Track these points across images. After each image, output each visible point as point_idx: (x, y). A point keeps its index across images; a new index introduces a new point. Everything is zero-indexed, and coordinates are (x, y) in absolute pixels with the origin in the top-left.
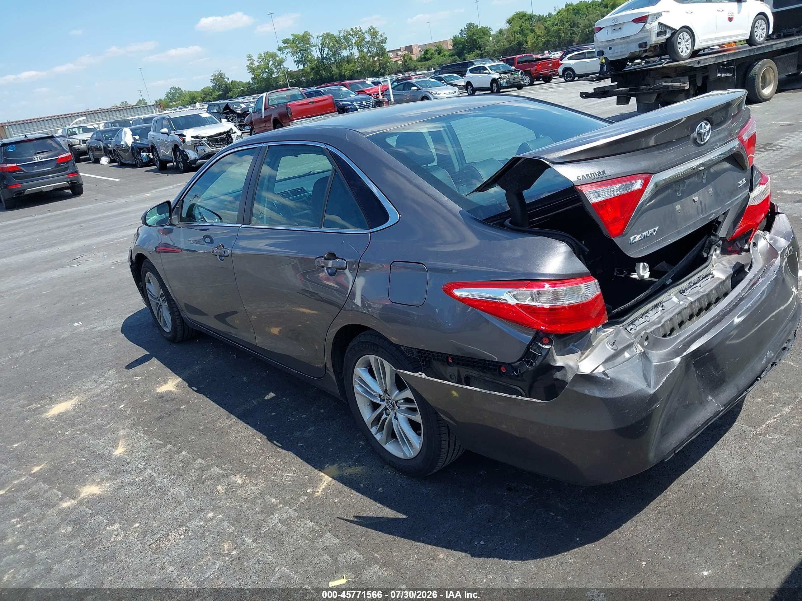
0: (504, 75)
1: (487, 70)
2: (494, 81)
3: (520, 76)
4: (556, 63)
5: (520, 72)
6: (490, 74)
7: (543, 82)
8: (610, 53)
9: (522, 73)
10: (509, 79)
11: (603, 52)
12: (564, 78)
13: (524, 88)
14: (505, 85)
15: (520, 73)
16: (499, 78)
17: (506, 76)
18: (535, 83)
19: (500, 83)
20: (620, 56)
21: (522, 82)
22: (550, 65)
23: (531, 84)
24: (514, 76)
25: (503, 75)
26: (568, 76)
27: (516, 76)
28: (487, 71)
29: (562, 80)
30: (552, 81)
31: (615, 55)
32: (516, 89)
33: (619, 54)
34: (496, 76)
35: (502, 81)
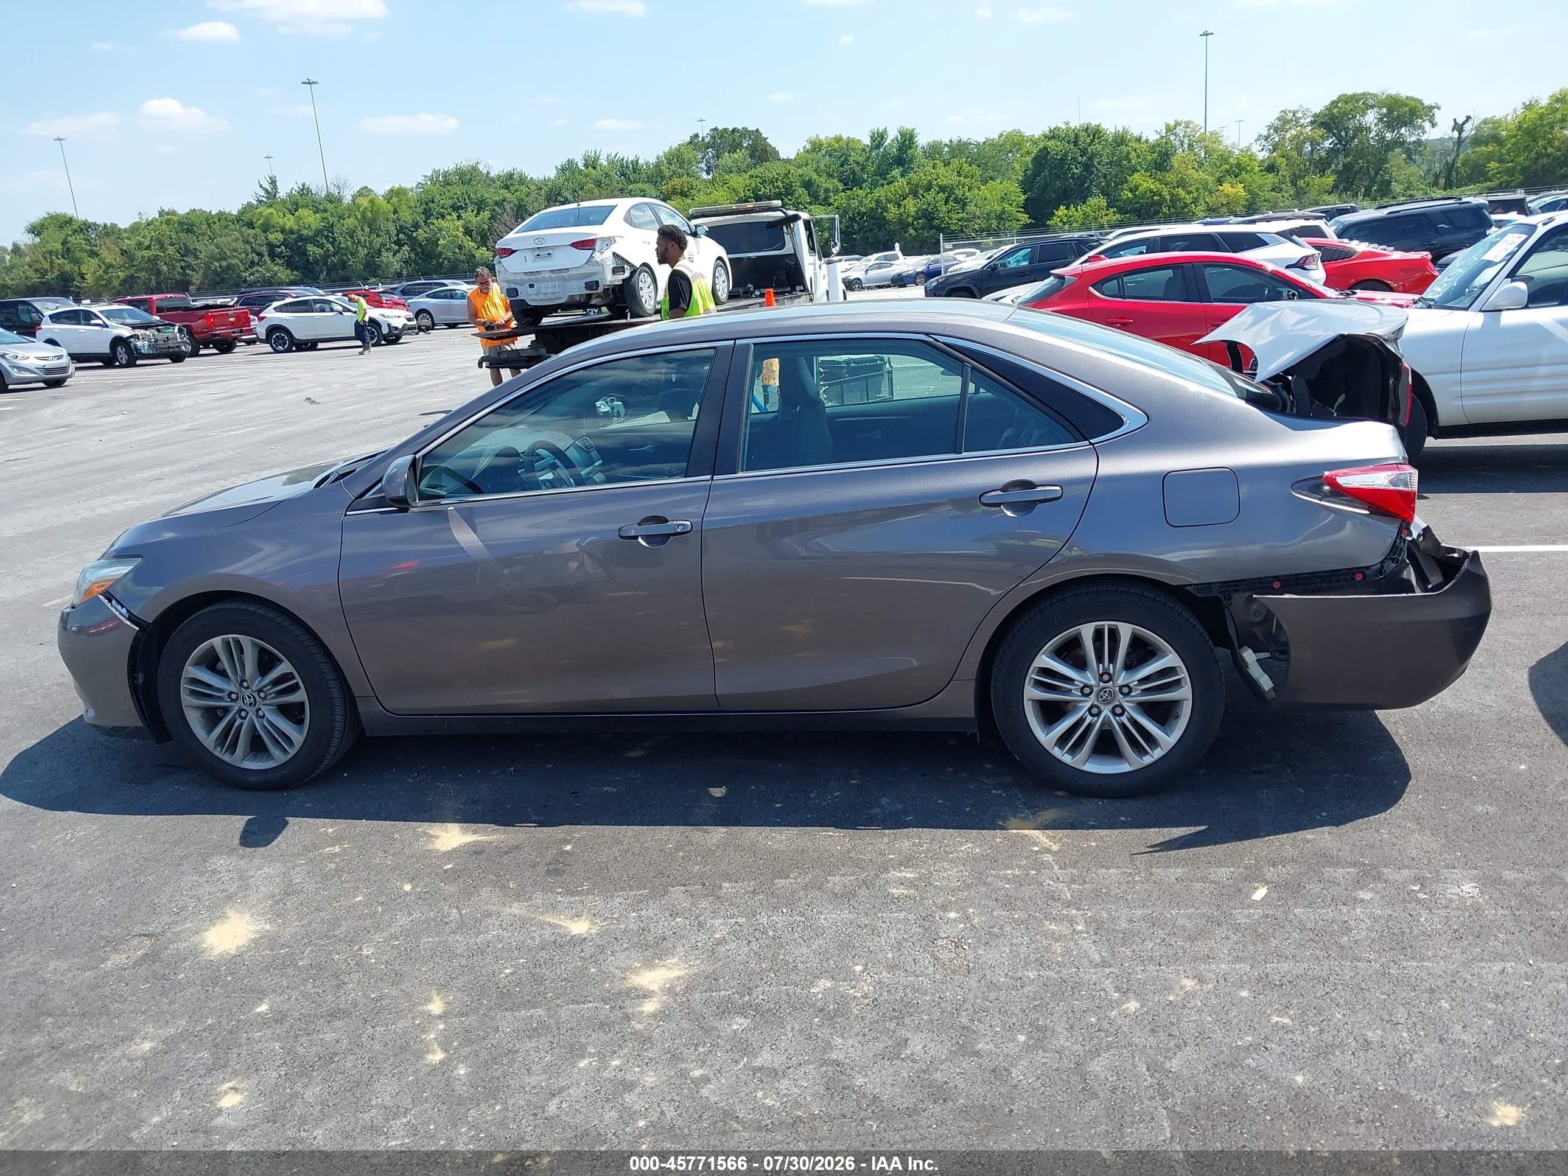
0: (143, 331)
1: (99, 318)
2: (117, 341)
3: (178, 335)
4: (242, 316)
5: (177, 328)
6: (107, 326)
7: (215, 351)
8: (530, 293)
9: (180, 331)
10: (156, 341)
11: (516, 290)
12: (272, 346)
13: (187, 359)
14: (147, 352)
15: (176, 330)
16: (132, 337)
17: (148, 333)
18: (201, 352)
19: (135, 346)
20: (549, 299)
21: (183, 348)
22: (232, 319)
23: (195, 354)
24: (167, 335)
25: (139, 332)
26: (280, 341)
27: (170, 335)
28: (100, 322)
29: (267, 348)
30: (235, 351)
31: (542, 297)
32: (169, 361)
33: (550, 296)
34: (126, 332)
35: (139, 344)
